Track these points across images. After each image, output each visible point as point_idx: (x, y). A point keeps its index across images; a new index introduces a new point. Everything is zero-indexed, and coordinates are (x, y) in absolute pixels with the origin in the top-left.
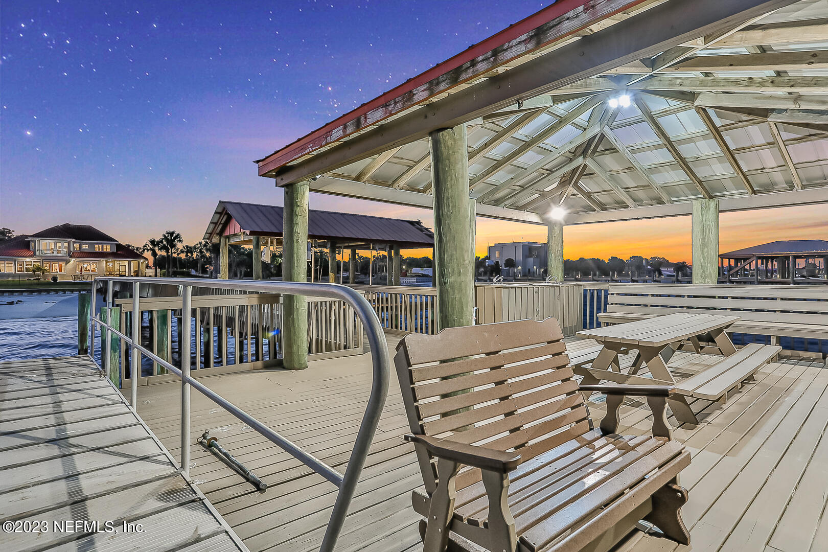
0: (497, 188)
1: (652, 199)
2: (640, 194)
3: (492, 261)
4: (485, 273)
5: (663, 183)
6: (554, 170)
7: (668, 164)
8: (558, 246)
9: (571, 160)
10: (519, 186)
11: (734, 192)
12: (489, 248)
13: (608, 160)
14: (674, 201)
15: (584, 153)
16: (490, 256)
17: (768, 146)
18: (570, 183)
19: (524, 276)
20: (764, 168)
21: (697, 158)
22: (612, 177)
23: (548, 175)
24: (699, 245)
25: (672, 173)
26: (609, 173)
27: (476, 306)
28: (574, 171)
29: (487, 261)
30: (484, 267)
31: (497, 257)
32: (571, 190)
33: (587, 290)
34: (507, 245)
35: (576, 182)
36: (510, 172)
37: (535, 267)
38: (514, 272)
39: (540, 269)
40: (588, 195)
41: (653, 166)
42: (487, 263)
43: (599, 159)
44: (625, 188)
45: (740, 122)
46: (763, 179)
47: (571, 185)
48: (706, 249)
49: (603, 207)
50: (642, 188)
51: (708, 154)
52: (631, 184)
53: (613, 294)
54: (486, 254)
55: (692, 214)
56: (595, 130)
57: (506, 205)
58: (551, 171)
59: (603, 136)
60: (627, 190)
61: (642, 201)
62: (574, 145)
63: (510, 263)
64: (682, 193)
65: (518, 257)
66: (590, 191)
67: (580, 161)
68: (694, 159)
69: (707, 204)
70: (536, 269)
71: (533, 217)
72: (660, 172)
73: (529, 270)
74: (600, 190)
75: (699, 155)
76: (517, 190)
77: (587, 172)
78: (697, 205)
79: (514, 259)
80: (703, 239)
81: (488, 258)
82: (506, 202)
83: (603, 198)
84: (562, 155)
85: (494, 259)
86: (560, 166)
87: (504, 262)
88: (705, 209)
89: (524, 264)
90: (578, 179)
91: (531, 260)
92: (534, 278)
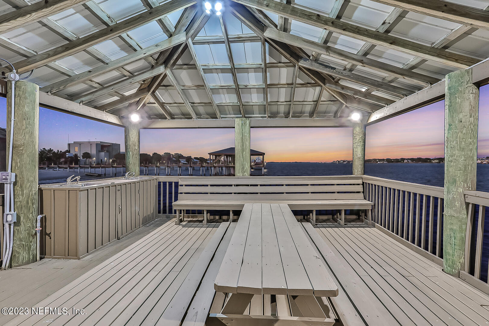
0: (70, 79)
1: (208, 114)
2: (201, 109)
3: (72, 154)
4: (65, 163)
5: (219, 102)
6: (136, 74)
7: (226, 87)
8: (135, 146)
9: (153, 67)
10: (98, 83)
11: (257, 116)
12: (69, 145)
13: (184, 75)
14: (222, 117)
15: (166, 63)
16: (70, 150)
17: (287, 86)
18: (149, 91)
19: (98, 164)
20: (278, 102)
21: (246, 86)
22: (185, 91)
23: (130, 78)
24: (240, 149)
25: (226, 95)
26: (183, 88)
27: (42, 213)
28: (155, 78)
29: (67, 153)
30: (66, 158)
31: (76, 150)
32: (149, 98)
33: (161, 182)
34: (84, 143)
35: (154, 92)
36: (87, 63)
37: (106, 158)
38: (90, 162)
39: (109, 159)
40: (162, 105)
41: (217, 87)
42: (68, 155)
43: (177, 72)
44: (192, 103)
45: (280, 63)
46: (274, 109)
47: (150, 93)
48: (245, 152)
49: (172, 117)
50: (203, 105)
51: (253, 84)
52: (196, 100)
53: (182, 185)
54: (67, 149)
55: (235, 127)
56: (180, 38)
57: (82, 101)
58: (132, 74)
59: (186, 46)
60: (192, 105)
61: (201, 115)
62: (159, 49)
63: (87, 155)
64: (228, 112)
65: (93, 151)
66: (164, 102)
67: (161, 70)
68: (245, 87)
69: (245, 121)
70: (107, 160)
71: (112, 119)
72: (219, 93)
73: (101, 160)
74: (171, 102)
75: (248, 84)
76: (96, 88)
77: (164, 83)
78: (238, 122)
79: (90, 153)
80: (243, 145)
81: (68, 151)
82: (83, 99)
83: (173, 109)
84: (145, 58)
85: (73, 153)
86: (142, 71)
87: (82, 155)
88: (243, 125)
89: (98, 156)
90: (157, 88)
91: (103, 154)
92: (105, 166)
